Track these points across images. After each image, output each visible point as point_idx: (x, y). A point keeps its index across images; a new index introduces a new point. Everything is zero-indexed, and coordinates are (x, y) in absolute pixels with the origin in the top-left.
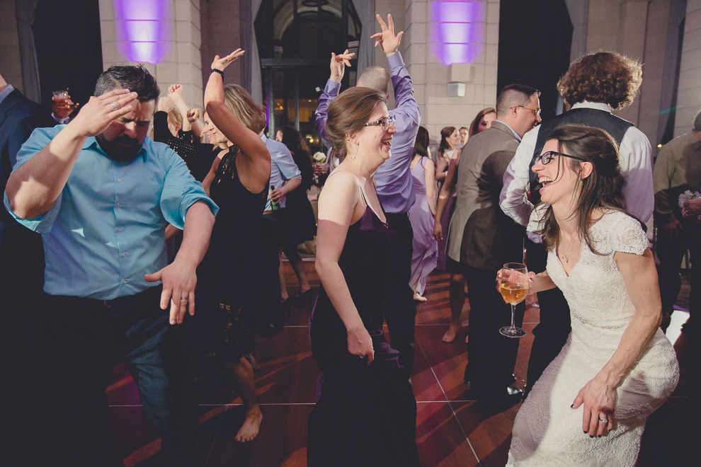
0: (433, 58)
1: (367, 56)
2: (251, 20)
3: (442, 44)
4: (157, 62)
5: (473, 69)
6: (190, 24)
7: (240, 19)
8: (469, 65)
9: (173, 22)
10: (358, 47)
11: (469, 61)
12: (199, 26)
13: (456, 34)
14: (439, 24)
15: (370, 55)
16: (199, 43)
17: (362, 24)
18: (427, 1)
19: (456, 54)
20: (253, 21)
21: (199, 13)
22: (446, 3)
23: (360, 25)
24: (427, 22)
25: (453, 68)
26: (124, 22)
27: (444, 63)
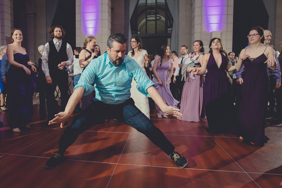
0: (204, 29)
1: (176, 32)
2: (129, 19)
3: (208, 24)
4: (95, 35)
5: (222, 34)
6: (107, 20)
7: (125, 19)
8: (220, 32)
9: (101, 20)
10: (172, 30)
11: (220, 30)
12: (110, 21)
13: (214, 20)
14: (207, 16)
15: (177, 32)
16: (110, 28)
17: (174, 19)
18: (201, 7)
19: (214, 27)
20: (130, 20)
21: (110, 17)
22: (210, 7)
23: (173, 20)
24: (201, 15)
25: (213, 33)
26: (84, 21)
27: (209, 31)
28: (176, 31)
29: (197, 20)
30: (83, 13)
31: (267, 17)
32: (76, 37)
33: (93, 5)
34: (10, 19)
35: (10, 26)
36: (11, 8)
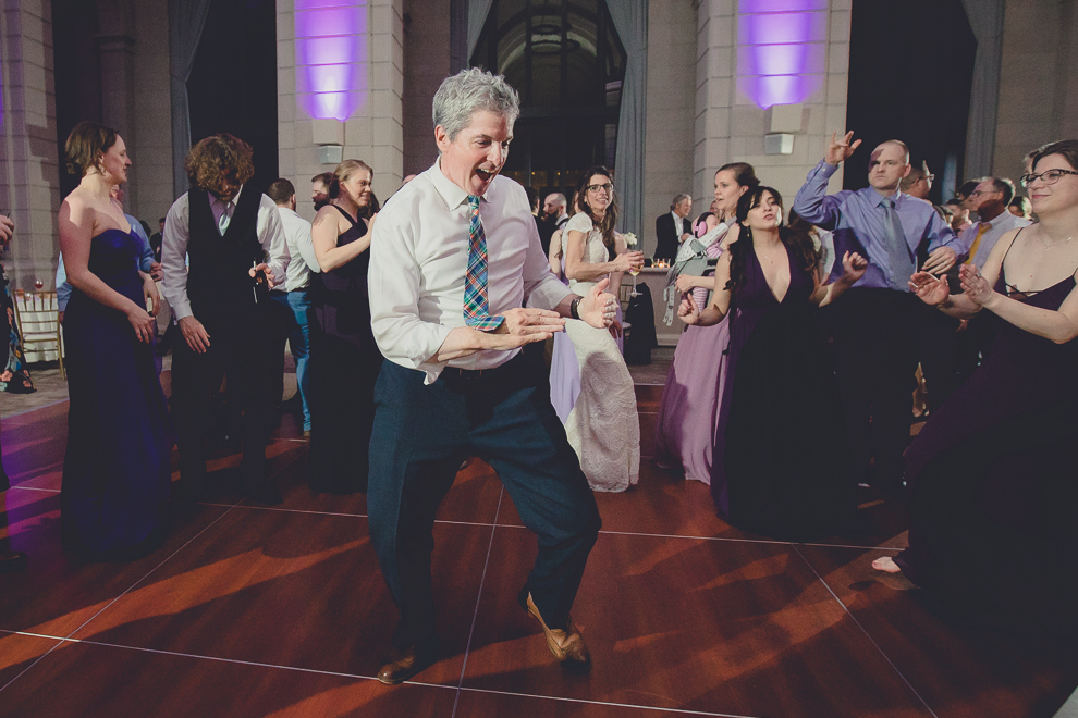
0: (742, 98)
1: (635, 102)
2: (465, 57)
3: (757, 77)
4: (347, 118)
5: (806, 112)
7: (451, 57)
8: (799, 107)
9: (369, 63)
10: (620, 90)
11: (799, 101)
12: (401, 67)
13: (779, 62)
14: (754, 46)
15: (639, 99)
16: (400, 92)
17: (629, 54)
18: (733, 15)
19: (778, 90)
20: (469, 58)
21: (401, 52)
22: (764, 16)
23: (624, 57)
24: (732, 46)
25: (774, 111)
26: (307, 68)
27: (759, 105)
28: (635, 99)
29: (715, 64)
30: (305, 40)
31: (971, 44)
32: (279, 125)
33: (336, 8)
34: (41, 60)
35: (43, 88)
36: (43, 20)
